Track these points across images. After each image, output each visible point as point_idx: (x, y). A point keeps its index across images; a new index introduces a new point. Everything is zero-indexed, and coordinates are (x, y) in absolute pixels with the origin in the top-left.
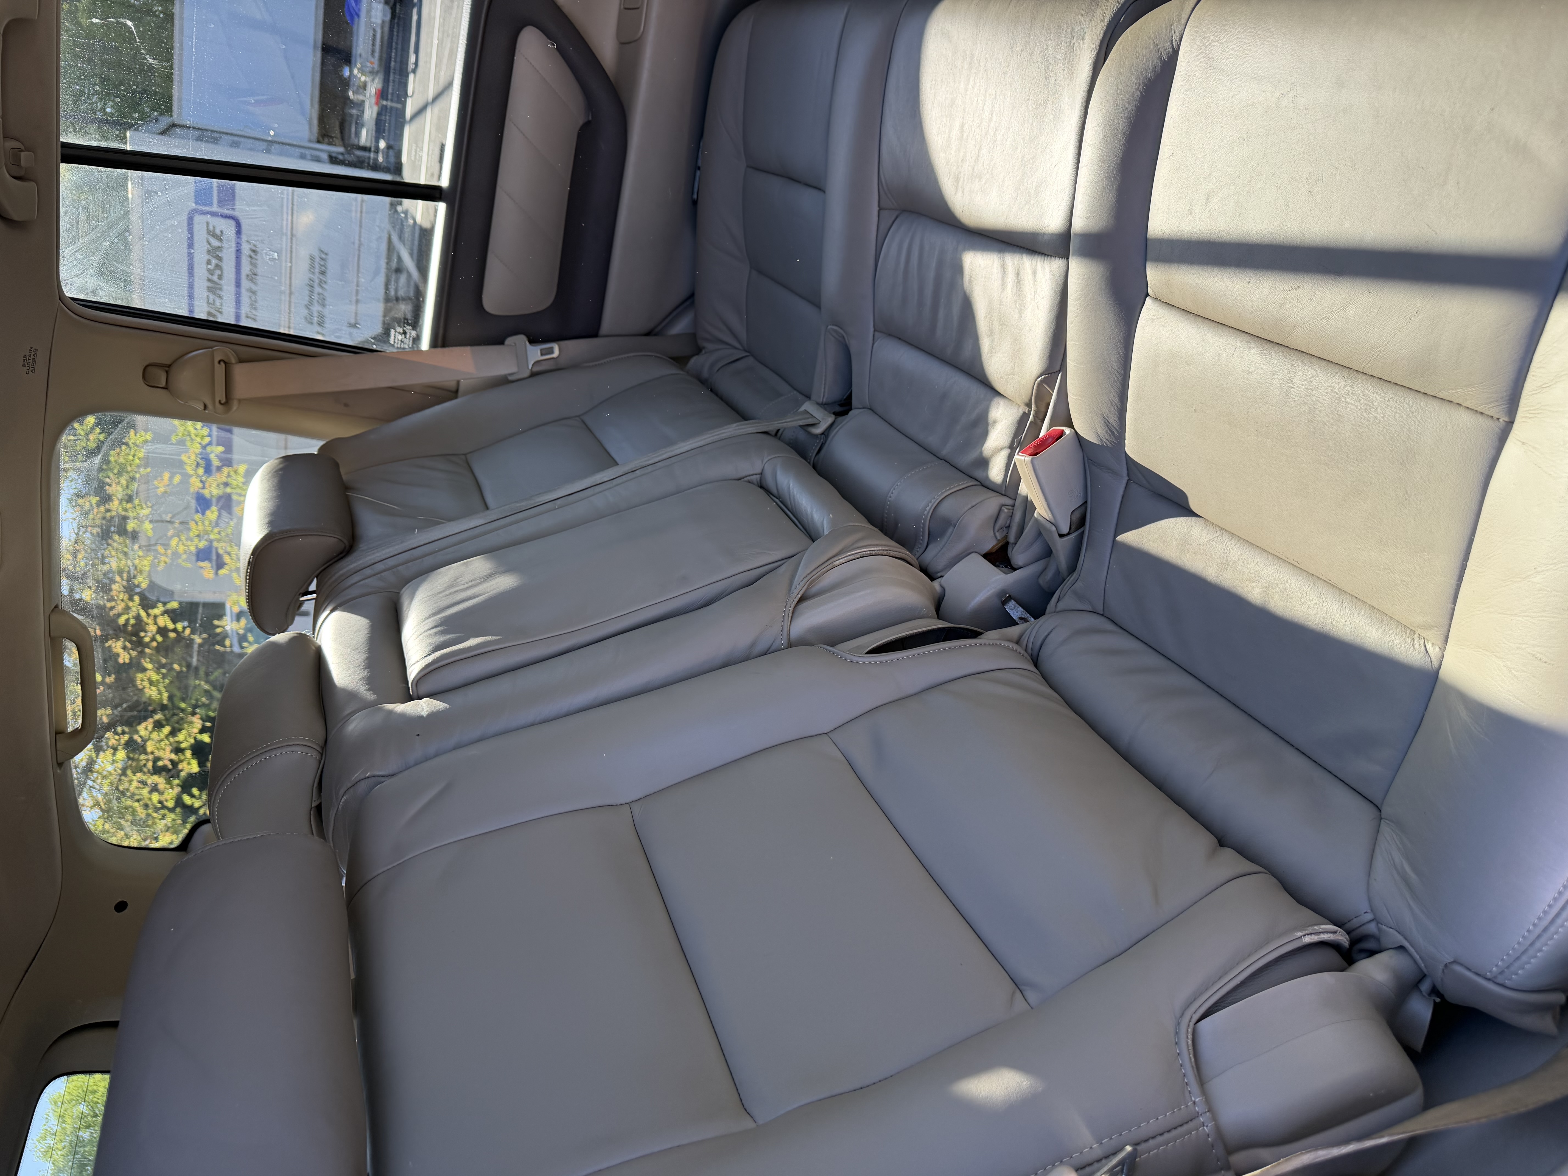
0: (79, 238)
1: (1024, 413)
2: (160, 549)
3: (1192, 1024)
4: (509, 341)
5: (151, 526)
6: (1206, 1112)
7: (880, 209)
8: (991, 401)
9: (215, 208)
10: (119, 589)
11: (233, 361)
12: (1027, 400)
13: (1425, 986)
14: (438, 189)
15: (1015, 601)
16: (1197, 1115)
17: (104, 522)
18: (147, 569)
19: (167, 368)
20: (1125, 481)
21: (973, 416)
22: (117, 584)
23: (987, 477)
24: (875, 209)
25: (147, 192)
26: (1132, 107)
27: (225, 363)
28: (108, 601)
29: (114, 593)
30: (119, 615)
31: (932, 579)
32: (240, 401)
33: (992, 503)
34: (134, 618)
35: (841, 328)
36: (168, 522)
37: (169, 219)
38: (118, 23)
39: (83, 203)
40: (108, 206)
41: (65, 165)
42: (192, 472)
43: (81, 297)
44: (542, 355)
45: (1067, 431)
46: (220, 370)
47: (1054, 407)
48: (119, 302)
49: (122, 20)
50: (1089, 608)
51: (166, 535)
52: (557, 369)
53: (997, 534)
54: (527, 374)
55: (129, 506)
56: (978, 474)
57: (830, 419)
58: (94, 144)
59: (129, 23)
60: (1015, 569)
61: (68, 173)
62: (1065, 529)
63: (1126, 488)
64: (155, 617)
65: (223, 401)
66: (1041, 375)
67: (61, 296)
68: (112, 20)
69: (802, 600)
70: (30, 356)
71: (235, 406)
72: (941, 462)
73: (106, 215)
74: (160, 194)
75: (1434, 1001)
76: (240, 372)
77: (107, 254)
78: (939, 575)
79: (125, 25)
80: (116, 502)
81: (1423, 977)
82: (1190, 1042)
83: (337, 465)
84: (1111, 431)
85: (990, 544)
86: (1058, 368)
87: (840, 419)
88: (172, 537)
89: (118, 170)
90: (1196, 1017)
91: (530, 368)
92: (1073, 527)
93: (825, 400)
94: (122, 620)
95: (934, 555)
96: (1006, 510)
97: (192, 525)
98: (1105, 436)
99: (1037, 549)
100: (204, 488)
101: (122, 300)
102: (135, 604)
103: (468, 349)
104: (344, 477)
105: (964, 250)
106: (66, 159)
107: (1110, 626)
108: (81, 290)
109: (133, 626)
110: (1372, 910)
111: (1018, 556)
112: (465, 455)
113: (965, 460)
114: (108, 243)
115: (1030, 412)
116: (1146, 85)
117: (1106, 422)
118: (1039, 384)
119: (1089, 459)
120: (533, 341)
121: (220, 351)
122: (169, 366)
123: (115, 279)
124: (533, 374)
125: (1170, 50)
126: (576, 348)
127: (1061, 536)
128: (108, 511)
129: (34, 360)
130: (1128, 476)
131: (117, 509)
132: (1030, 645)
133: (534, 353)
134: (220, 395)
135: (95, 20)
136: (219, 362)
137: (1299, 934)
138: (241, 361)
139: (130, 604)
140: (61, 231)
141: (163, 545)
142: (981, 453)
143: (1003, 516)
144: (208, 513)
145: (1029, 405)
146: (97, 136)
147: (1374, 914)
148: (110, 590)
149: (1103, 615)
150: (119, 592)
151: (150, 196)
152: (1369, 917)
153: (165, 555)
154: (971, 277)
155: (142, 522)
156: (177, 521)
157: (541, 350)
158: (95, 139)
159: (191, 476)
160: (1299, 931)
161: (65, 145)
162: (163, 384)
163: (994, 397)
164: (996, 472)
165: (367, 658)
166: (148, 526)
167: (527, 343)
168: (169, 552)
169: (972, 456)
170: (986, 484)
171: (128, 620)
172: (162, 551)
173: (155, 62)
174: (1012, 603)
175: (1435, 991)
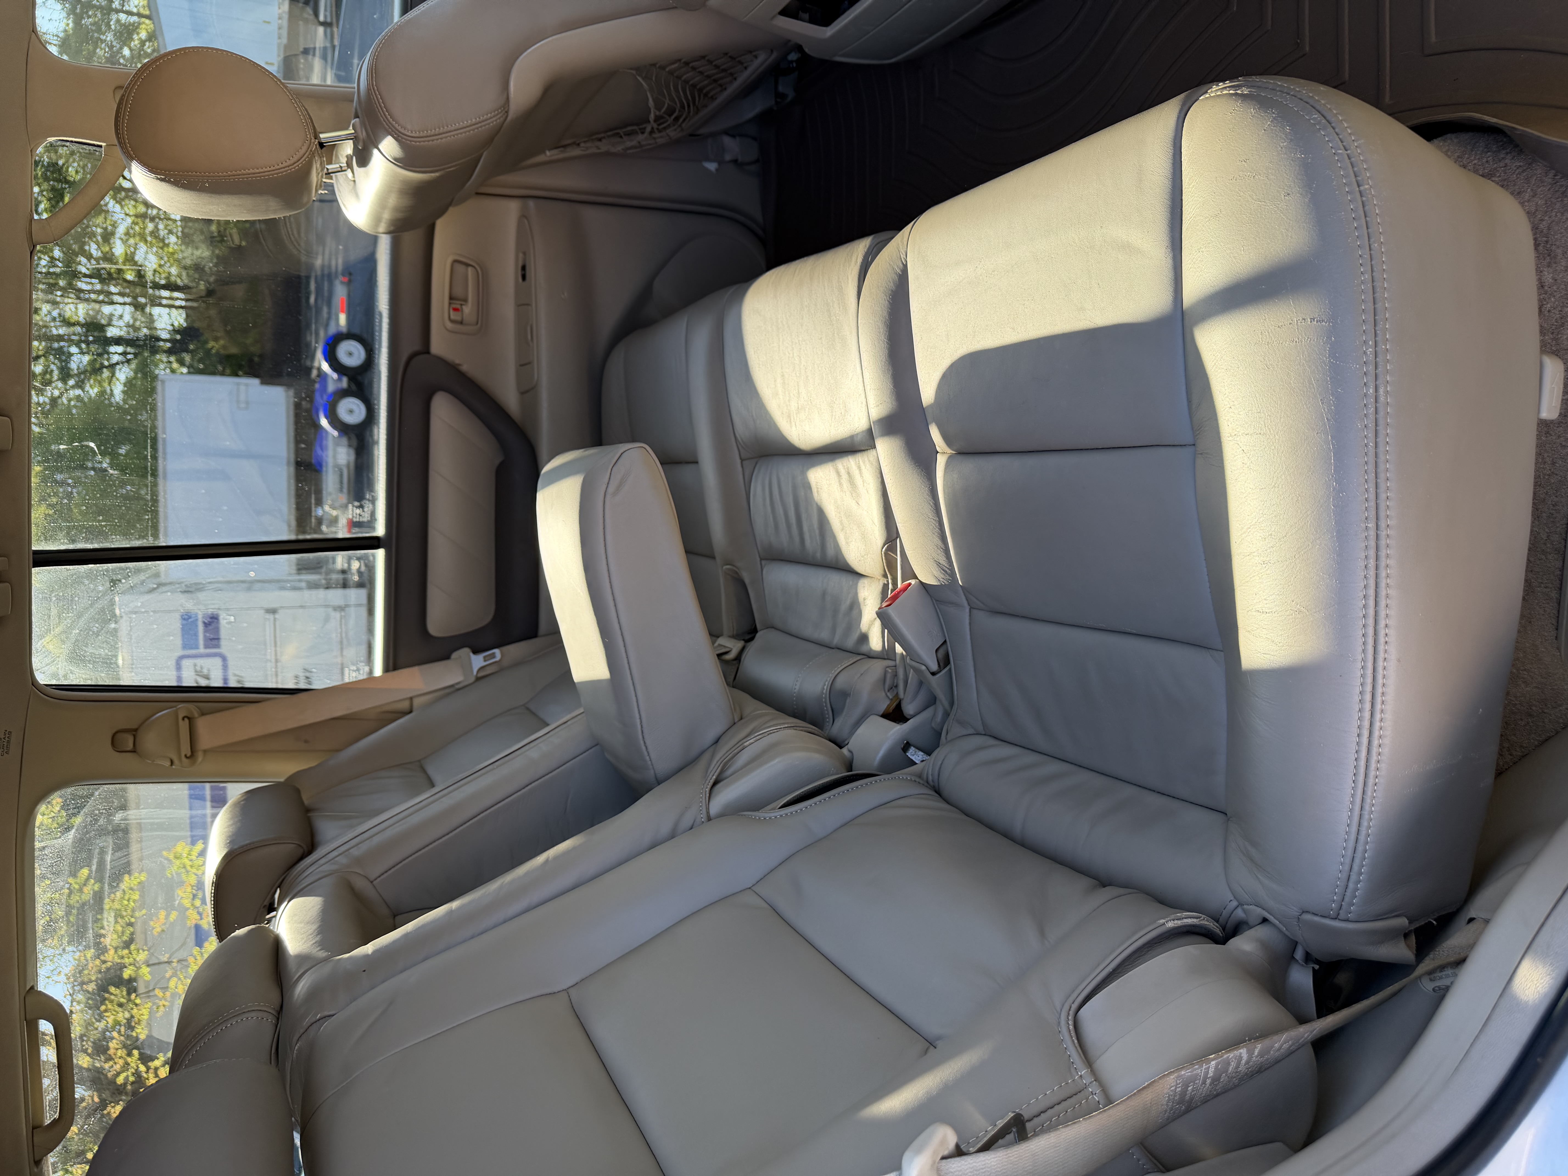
0: (50, 631)
1: (884, 584)
2: (158, 992)
3: (1071, 1013)
4: (454, 655)
5: (148, 969)
6: (1093, 1082)
7: (742, 460)
8: (857, 584)
9: (202, 650)
10: (117, 1047)
11: (196, 715)
12: (882, 572)
13: (1299, 954)
14: (377, 538)
15: (914, 747)
16: (1086, 1087)
17: (99, 976)
18: (146, 1017)
19: (134, 732)
20: (967, 610)
21: (848, 602)
22: (114, 1041)
23: (871, 649)
24: (738, 461)
25: (112, 581)
26: (885, 314)
27: (189, 718)
28: (105, 1062)
29: (111, 1052)
30: (118, 1074)
31: (841, 747)
32: (205, 751)
33: (877, 668)
34: (133, 1074)
35: (734, 566)
36: (166, 962)
37: (132, 601)
38: (82, 446)
39: (54, 599)
40: (77, 599)
41: (37, 569)
42: (188, 905)
43: (54, 682)
44: (485, 661)
45: (913, 582)
46: (184, 726)
47: (902, 568)
48: (89, 682)
49: (85, 443)
50: (971, 731)
51: (164, 977)
52: (501, 669)
53: (888, 694)
54: (472, 679)
55: (126, 951)
56: (864, 649)
57: (739, 644)
58: (63, 547)
59: (92, 445)
60: (908, 720)
61: (41, 577)
62: (934, 667)
63: (970, 616)
64: (156, 1069)
65: (189, 754)
66: (884, 545)
67: (34, 683)
68: (77, 444)
69: (716, 783)
70: (4, 738)
71: (200, 757)
72: (834, 650)
73: (75, 607)
74: (123, 581)
75: (1313, 968)
76: (202, 724)
77: (77, 640)
78: (846, 742)
79: (88, 447)
80: (112, 952)
81: (1295, 944)
82: (1071, 1027)
83: (298, 791)
84: (943, 570)
85: (884, 705)
86: (895, 536)
87: (748, 644)
88: (171, 977)
89: (85, 566)
90: (1075, 1007)
91: (475, 673)
92: (942, 664)
93: (735, 632)
94: (120, 1080)
95: (838, 727)
96: (890, 671)
97: (191, 960)
98: (941, 576)
99: (922, 697)
100: (201, 919)
101: (91, 679)
102: (134, 1060)
103: (416, 669)
104: (306, 802)
105: (808, 468)
106: (37, 564)
107: (992, 742)
108: (55, 675)
109: (133, 1083)
110: (1235, 897)
111: (909, 708)
112: (419, 761)
113: (850, 643)
114: (78, 631)
115: (888, 581)
116: (891, 295)
117: (939, 564)
118: (885, 553)
119: (937, 601)
120: (476, 652)
121: (183, 709)
122: (136, 730)
123: (83, 661)
124: (478, 679)
125: (901, 265)
126: (516, 650)
127: (933, 674)
128: (104, 962)
129: (8, 742)
130: (969, 605)
131: (113, 958)
132: (930, 778)
133: (478, 661)
134: (186, 749)
135: (62, 447)
136: (183, 719)
137: (1162, 921)
138: (203, 714)
139: (129, 1059)
140: (34, 626)
141: (161, 988)
142: (861, 632)
143: (889, 676)
144: (206, 944)
145: (885, 576)
146: (66, 541)
147: (1238, 901)
148: (108, 1048)
149: (985, 735)
150: (117, 1049)
151: (115, 584)
152: (1235, 903)
153: (164, 998)
154: (818, 488)
155: (139, 968)
156: (174, 960)
157: (485, 657)
158: (63, 544)
159: (188, 909)
160: (1163, 919)
161: (36, 553)
162: (130, 746)
163: (859, 579)
164: (876, 642)
165: (320, 926)
166: (145, 970)
167: (471, 654)
168: (168, 994)
169: (855, 636)
170: (872, 654)
171: (127, 1078)
172: (161, 994)
173: (116, 472)
174: (912, 750)
175: (1308, 958)
